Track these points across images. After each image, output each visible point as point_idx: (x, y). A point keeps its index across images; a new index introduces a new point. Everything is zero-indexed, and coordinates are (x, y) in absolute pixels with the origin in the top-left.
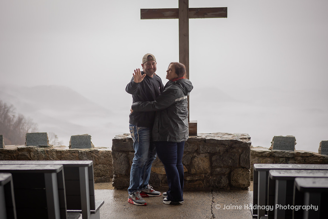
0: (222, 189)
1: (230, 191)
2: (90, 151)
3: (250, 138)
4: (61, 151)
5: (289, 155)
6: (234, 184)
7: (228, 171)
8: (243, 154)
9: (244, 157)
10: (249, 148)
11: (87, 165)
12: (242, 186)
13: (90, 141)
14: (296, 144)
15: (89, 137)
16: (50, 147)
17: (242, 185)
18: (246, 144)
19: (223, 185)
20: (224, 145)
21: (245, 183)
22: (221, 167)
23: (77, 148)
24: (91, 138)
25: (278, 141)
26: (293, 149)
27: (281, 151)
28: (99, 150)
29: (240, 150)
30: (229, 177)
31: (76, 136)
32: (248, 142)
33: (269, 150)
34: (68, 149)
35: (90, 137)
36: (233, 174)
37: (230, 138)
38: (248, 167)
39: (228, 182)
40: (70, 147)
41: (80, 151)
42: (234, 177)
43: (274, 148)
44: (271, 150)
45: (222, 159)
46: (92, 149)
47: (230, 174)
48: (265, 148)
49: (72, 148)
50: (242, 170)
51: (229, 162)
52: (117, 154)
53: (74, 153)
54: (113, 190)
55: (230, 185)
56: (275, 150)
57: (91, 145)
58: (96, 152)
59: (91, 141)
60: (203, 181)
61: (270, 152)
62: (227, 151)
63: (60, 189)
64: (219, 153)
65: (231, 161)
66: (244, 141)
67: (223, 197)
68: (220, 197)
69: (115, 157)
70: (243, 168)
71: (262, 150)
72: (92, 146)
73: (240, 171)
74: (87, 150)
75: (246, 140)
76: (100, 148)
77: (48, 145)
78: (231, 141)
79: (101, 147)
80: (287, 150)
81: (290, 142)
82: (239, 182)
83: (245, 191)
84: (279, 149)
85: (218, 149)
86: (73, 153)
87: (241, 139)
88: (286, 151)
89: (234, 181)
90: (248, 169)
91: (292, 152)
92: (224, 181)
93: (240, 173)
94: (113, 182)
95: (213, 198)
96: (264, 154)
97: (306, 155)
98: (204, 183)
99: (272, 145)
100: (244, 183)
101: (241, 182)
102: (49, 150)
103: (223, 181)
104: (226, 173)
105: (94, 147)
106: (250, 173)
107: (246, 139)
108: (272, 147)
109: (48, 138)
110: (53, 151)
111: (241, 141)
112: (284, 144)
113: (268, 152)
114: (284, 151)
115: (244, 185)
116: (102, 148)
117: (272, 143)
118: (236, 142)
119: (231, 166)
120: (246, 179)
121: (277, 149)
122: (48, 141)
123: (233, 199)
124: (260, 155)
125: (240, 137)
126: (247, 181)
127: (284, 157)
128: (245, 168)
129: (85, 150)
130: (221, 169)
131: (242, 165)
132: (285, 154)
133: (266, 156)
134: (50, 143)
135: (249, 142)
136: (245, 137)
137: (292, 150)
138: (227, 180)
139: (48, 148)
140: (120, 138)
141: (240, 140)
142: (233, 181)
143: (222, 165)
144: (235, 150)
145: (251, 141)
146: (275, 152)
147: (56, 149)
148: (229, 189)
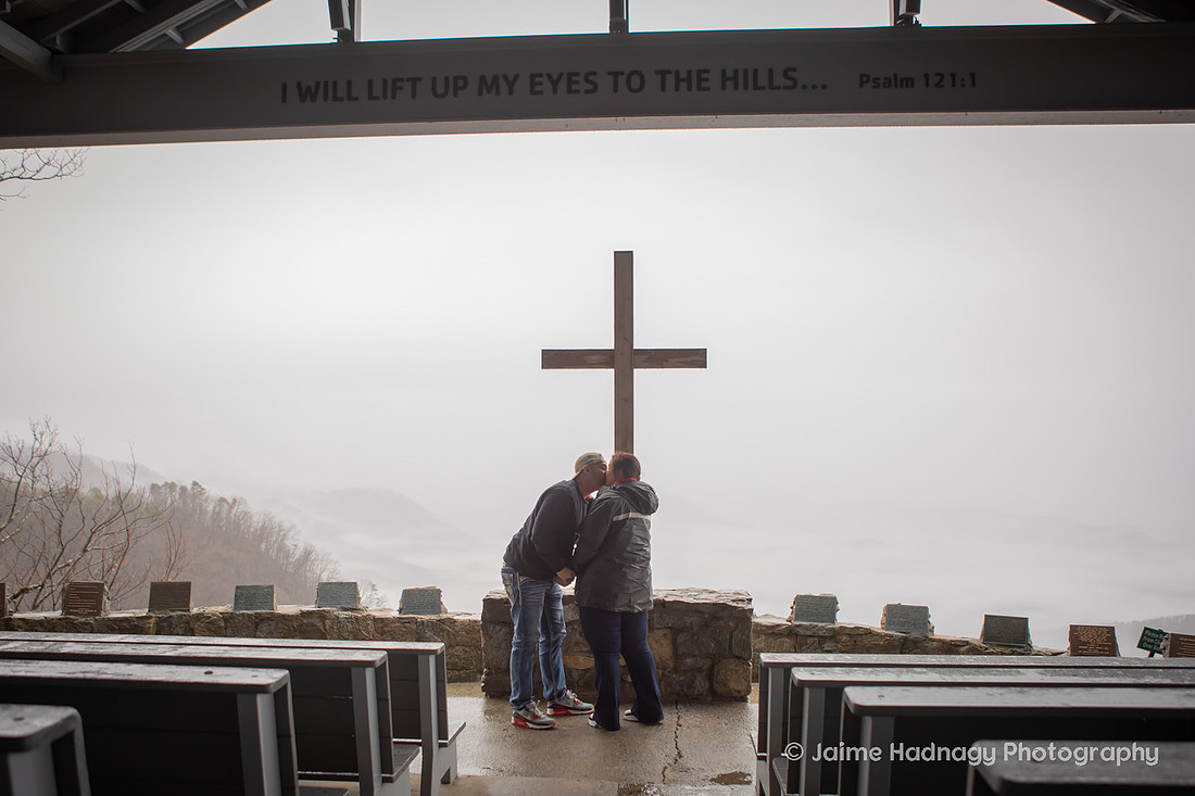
0: (697, 699)
1: (712, 704)
2: (439, 621)
3: (750, 600)
4: (383, 619)
5: (824, 632)
6: (719, 689)
7: (708, 663)
8: (738, 631)
9: (740, 636)
10: (749, 619)
11: (434, 652)
12: (735, 694)
13: (440, 600)
14: (838, 610)
16: (363, 610)
17: (735, 691)
18: (743, 611)
19: (699, 691)
20: (701, 612)
21: (741, 687)
22: (695, 656)
23: (414, 613)
24: (442, 593)
25: (804, 605)
26: (833, 620)
27: (810, 623)
28: (456, 618)
29: (731, 624)
30: (710, 675)
31: (413, 590)
32: (747, 608)
33: (787, 621)
34: (397, 614)
35: (439, 591)
36: (719, 670)
37: (712, 599)
38: (746, 656)
39: (707, 686)
40: (400, 611)
41: (419, 620)
42: (719, 676)
43: (796, 619)
44: (790, 621)
45: (697, 640)
46: (444, 616)
47: (711, 669)
48: (780, 618)
49: (404, 614)
50: (735, 661)
51: (711, 646)
52: (492, 628)
53: (409, 623)
54: (482, 699)
55: (711, 690)
56: (798, 623)
57: (440, 608)
58: (450, 623)
59: (442, 599)
61: (789, 626)
62: (706, 625)
63: (381, 700)
64: (692, 628)
65: (715, 644)
66: (740, 605)
67: (699, 715)
68: (692, 716)
69: (487, 633)
70: (738, 658)
71: (773, 622)
72: (443, 610)
73: (732, 665)
74: (433, 618)
75: (744, 604)
76: (458, 615)
77: (359, 607)
78: (715, 604)
79: (459, 611)
80: (822, 622)
81: (827, 606)
82: (729, 686)
83: (741, 704)
84: (807, 620)
85: (688, 621)
86: (405, 623)
87: (734, 601)
88: (820, 624)
89: (720, 684)
90: (748, 661)
91: (831, 626)
92: (701, 683)
93: (731, 667)
94: (483, 682)
95: (679, 718)
96: (777, 630)
97: (857, 632)
99: (792, 612)
101: (733, 685)
102: (360, 616)
103: (698, 683)
104: (704, 668)
105: (446, 612)
106: (752, 669)
107: (743, 601)
108: (793, 616)
109: (358, 593)
110: (368, 618)
111: (735, 604)
112: (816, 610)
113: (785, 626)
114: (815, 623)
115: (739, 692)
116: (462, 613)
117: (792, 607)
118: (724, 607)
119: (714, 655)
120: (742, 679)
121: (802, 620)
122: (359, 598)
123: (718, 719)
124: (770, 631)
125: (731, 598)
126: (745, 683)
127: (816, 635)
128: (741, 657)
129: (430, 618)
130: (694, 659)
131: (735, 652)
132: (817, 630)
133: (782, 635)
134: (363, 602)
135: (749, 607)
136: (741, 597)
137: (831, 622)
138: (707, 683)
139: (359, 613)
140: (497, 597)
141: (731, 603)
142: (717, 683)
143: (697, 653)
144: (721, 623)
145: (753, 605)
146: (797, 626)
147: (373, 614)
148: (710, 699)
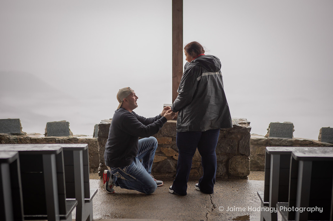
0: (219, 178)
1: (228, 180)
2: (69, 140)
3: (249, 123)
4: (36, 139)
5: (286, 142)
6: (232, 172)
7: (225, 158)
8: (242, 140)
9: (243, 143)
10: (249, 135)
11: (82, 149)
12: (241, 175)
13: (68, 128)
14: (294, 131)
15: (67, 124)
16: (24, 135)
17: (241, 173)
18: (246, 129)
19: (221, 174)
23: (53, 135)
24: (70, 124)
25: (275, 128)
26: (291, 136)
27: (278, 138)
28: (78, 138)
29: (239, 136)
30: (227, 165)
31: (53, 123)
32: (247, 128)
33: (265, 137)
34: (44, 137)
36: (232, 162)
38: (247, 154)
39: (225, 171)
40: (46, 135)
41: (57, 139)
42: (232, 165)
43: (271, 135)
44: (267, 137)
45: (220, 146)
46: (71, 137)
47: (227, 161)
48: (261, 136)
49: (48, 136)
50: (241, 157)
51: (227, 149)
52: (104, 141)
53: (51, 141)
54: (99, 180)
55: (228, 173)
56: (271, 138)
57: (69, 132)
58: (75, 141)
59: (70, 128)
60: (198, 170)
61: (267, 140)
62: (224, 137)
63: (59, 173)
65: (229, 148)
66: (244, 126)
67: (222, 186)
68: (218, 187)
69: (102, 144)
70: (242, 155)
71: (257, 138)
72: (70, 134)
73: (239, 159)
74: (65, 138)
75: (246, 125)
76: (79, 136)
77: (21, 133)
80: (285, 137)
81: (288, 128)
82: (237, 171)
83: (244, 180)
84: (276, 136)
86: (49, 141)
87: (240, 124)
88: (284, 139)
89: (233, 170)
90: (247, 156)
91: (290, 140)
92: (222, 169)
93: (238, 160)
94: (99, 171)
96: (259, 142)
97: (305, 143)
98: (200, 171)
99: (268, 132)
100: (243, 172)
101: (239, 170)
102: (22, 137)
103: (220, 169)
104: (223, 161)
105: (72, 135)
106: (250, 160)
107: (246, 123)
108: (269, 134)
109: (21, 125)
110: (27, 139)
111: (240, 125)
112: (282, 130)
113: (264, 140)
114: (281, 138)
115: (243, 174)
116: (81, 135)
117: (268, 130)
119: (229, 153)
120: (245, 167)
121: (274, 136)
122: (21, 128)
123: (233, 188)
124: (256, 143)
125: (238, 122)
126: (247, 169)
127: (282, 144)
128: (245, 155)
129: (63, 138)
130: (218, 156)
131: (241, 151)
132: (282, 142)
133: (262, 144)
134: (23, 130)
135: (249, 127)
136: (244, 122)
137: (289, 137)
138: (225, 169)
139: (22, 135)
140: (107, 123)
141: (238, 125)
142: (231, 169)
143: (220, 152)
144: (233, 136)
145: (251, 126)
146: (271, 140)
147: (30, 136)
148: (226, 178)
